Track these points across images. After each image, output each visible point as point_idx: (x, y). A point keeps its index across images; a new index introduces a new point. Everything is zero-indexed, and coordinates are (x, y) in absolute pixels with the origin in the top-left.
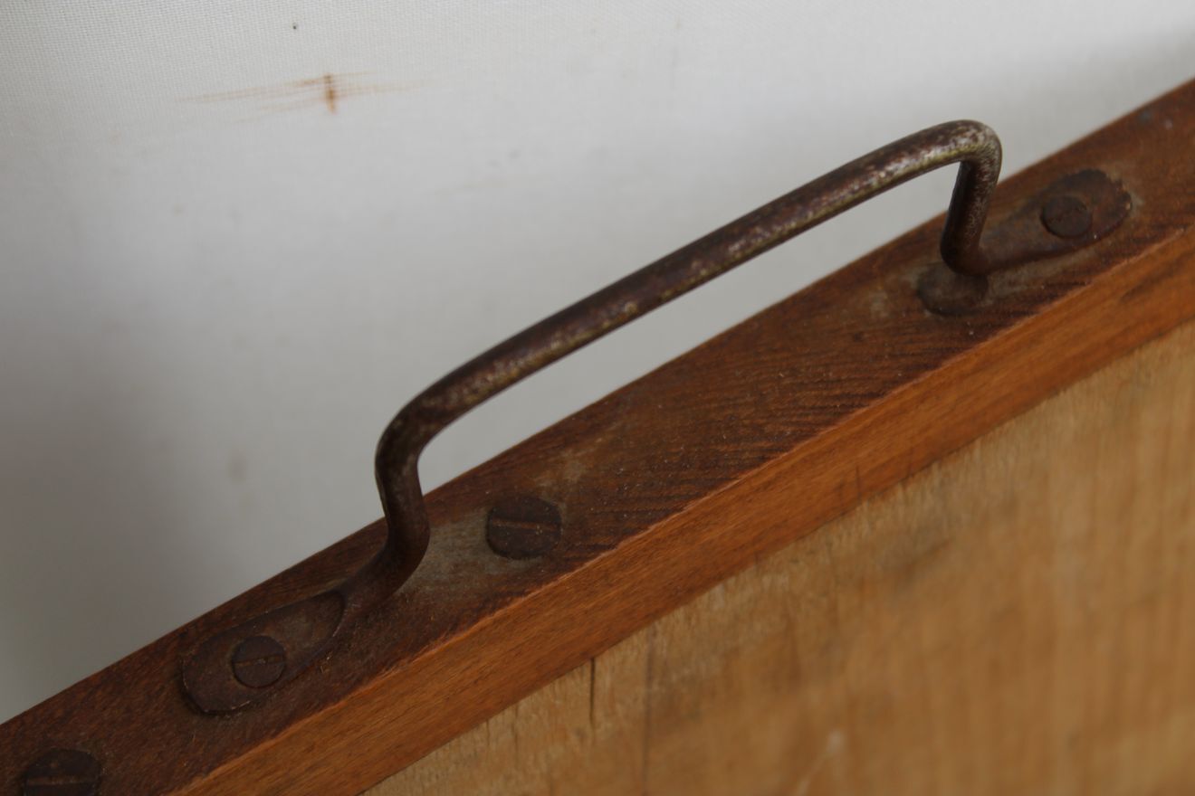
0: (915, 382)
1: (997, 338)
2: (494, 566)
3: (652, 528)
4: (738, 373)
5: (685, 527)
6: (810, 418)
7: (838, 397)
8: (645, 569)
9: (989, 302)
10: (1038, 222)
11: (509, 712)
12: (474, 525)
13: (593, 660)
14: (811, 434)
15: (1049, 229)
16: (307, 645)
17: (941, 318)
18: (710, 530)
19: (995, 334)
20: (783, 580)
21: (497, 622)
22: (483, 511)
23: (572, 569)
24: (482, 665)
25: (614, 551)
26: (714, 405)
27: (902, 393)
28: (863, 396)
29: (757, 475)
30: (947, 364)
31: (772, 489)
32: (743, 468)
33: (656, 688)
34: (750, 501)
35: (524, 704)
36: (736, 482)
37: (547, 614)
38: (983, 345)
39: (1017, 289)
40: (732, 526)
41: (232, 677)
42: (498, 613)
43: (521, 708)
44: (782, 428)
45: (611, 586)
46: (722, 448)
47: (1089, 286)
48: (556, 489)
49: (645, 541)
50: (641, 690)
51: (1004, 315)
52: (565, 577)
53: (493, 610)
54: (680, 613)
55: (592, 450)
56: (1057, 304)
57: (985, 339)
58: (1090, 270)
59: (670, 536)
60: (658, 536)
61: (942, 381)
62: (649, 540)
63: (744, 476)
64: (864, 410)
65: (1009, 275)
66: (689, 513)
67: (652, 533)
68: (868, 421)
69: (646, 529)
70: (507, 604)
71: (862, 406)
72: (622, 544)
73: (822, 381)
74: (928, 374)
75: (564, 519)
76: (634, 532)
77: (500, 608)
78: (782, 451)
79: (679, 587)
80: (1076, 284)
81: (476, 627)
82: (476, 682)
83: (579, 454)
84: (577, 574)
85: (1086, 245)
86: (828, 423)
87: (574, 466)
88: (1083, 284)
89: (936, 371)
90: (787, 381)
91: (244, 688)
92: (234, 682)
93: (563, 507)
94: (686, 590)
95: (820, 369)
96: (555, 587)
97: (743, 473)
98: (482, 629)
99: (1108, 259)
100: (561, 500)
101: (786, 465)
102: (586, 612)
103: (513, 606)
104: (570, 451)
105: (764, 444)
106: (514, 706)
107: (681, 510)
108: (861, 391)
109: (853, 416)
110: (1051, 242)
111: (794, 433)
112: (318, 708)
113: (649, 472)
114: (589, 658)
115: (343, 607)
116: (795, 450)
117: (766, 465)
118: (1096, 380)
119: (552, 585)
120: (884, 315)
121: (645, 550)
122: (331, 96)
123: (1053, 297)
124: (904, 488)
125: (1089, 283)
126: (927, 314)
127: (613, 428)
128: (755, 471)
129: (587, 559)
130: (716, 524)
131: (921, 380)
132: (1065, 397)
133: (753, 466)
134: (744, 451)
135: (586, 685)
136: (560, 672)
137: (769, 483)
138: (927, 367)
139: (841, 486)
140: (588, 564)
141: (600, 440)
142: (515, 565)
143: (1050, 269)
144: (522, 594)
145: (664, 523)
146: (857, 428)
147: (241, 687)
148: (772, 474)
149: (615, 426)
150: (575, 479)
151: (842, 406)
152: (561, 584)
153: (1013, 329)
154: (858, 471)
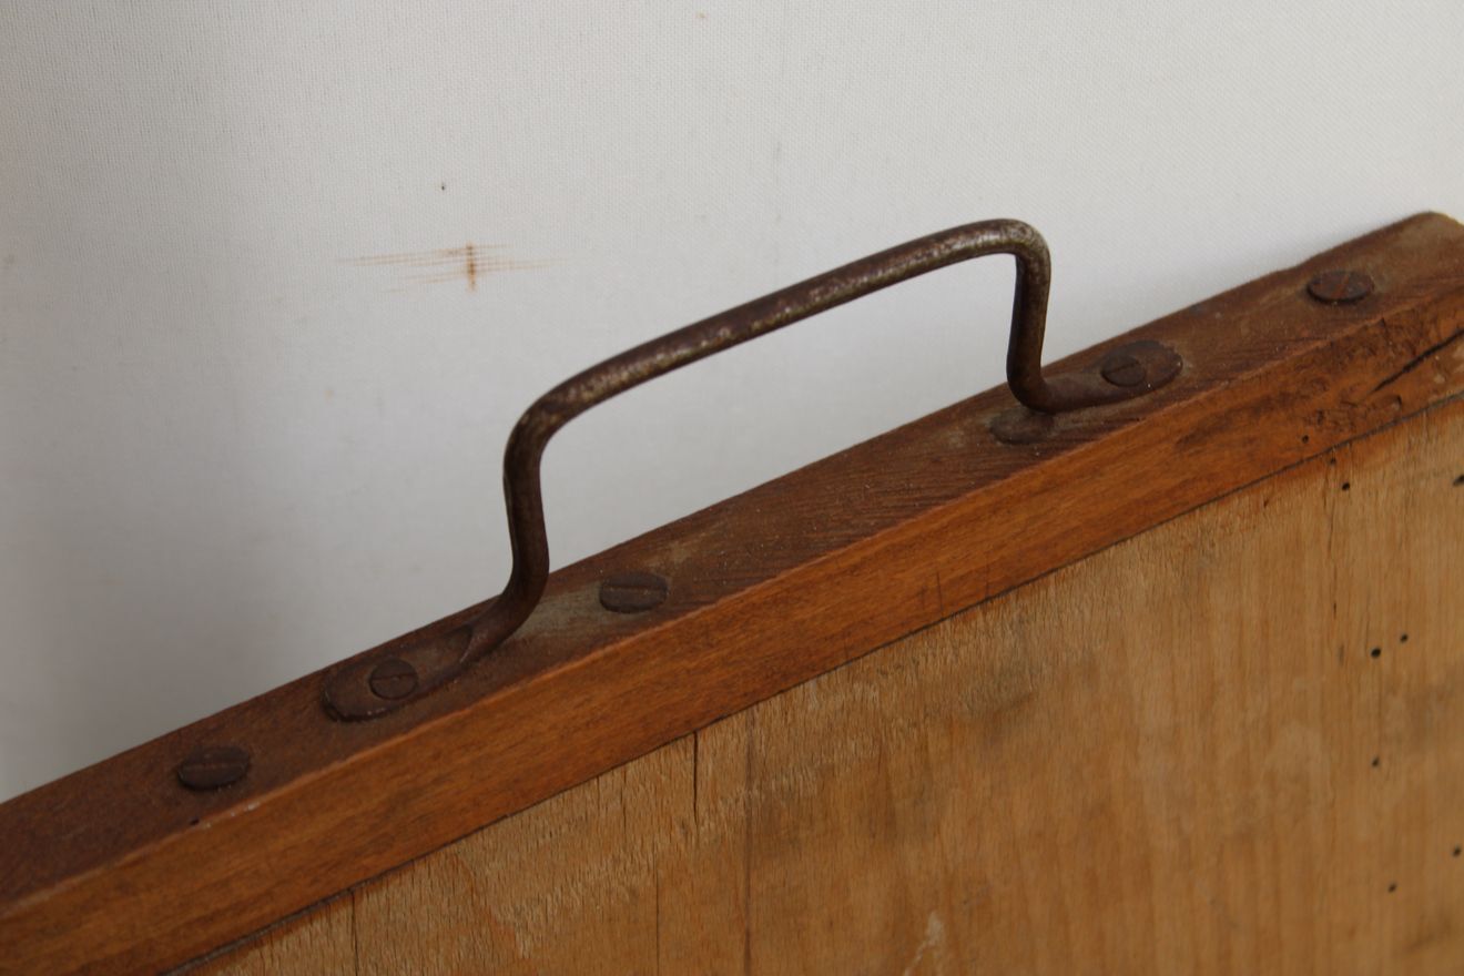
0: (986, 488)
1: (1060, 458)
2: (605, 618)
3: (748, 590)
4: (829, 487)
5: (779, 596)
6: (892, 514)
7: (917, 499)
8: (742, 636)
9: (1054, 434)
10: (1099, 376)
11: (617, 773)
12: (590, 593)
13: (695, 733)
14: (893, 523)
15: (1108, 380)
16: (437, 668)
17: (1011, 446)
18: (802, 608)
19: (1058, 455)
20: (873, 694)
21: (607, 658)
22: (598, 583)
23: (675, 618)
24: (593, 705)
25: (714, 606)
26: (805, 509)
27: (975, 497)
28: (940, 498)
29: (844, 554)
30: (1016, 476)
31: (858, 575)
32: (830, 548)
33: (756, 792)
34: (838, 583)
35: (632, 767)
36: (824, 558)
37: (653, 663)
38: (1048, 463)
39: (1080, 425)
40: (823, 609)
41: (369, 691)
42: (609, 649)
43: (629, 772)
44: (867, 521)
45: (712, 646)
46: (811, 536)
47: (1143, 422)
48: (663, 568)
49: (742, 601)
50: (741, 789)
51: (1068, 442)
52: (670, 624)
53: (604, 646)
54: (776, 702)
55: (696, 541)
56: (1115, 434)
57: (1049, 458)
58: (1144, 410)
59: (765, 603)
60: (754, 599)
61: (1012, 493)
62: (745, 603)
63: (832, 554)
64: (940, 508)
65: (1072, 416)
66: (782, 581)
67: (747, 596)
68: (945, 521)
69: (742, 590)
70: (618, 642)
71: (939, 505)
72: (722, 601)
73: (904, 489)
74: (999, 483)
75: (669, 588)
76: (731, 593)
77: (612, 643)
78: (866, 536)
79: (775, 668)
80: (1132, 420)
81: (587, 659)
82: (588, 724)
83: (684, 544)
84: (680, 623)
85: (1141, 394)
86: (907, 517)
87: (679, 553)
88: (1138, 420)
89: (1006, 481)
90: (872, 491)
91: (379, 699)
92: (370, 694)
93: (669, 580)
94: (782, 677)
95: (902, 482)
96: (661, 632)
97: (831, 551)
98: (594, 662)
99: (1163, 402)
100: (668, 574)
101: (870, 552)
102: (688, 671)
103: (623, 644)
104: (677, 542)
105: (850, 532)
106: (623, 767)
107: (775, 577)
108: (938, 494)
109: (930, 512)
110: (1109, 389)
111: (876, 524)
112: (446, 714)
113: (747, 554)
114: (692, 730)
115: (470, 636)
116: (878, 535)
117: (851, 547)
118: (1161, 534)
119: (657, 629)
120: (960, 445)
121: (742, 613)
122: (472, 270)
123: (1111, 429)
124: (985, 614)
125: (1144, 419)
126: (999, 444)
127: (714, 527)
128: (841, 551)
129: (689, 611)
130: (807, 601)
131: (992, 487)
132: (1132, 548)
133: (839, 546)
134: (832, 537)
135: (690, 764)
136: (666, 740)
137: (855, 567)
138: (997, 477)
139: (923, 591)
140: (691, 615)
141: (703, 534)
142: (624, 617)
143: (1108, 411)
144: (633, 634)
145: (759, 587)
146: (935, 526)
147: (376, 698)
148: (857, 559)
149: (717, 525)
150: (681, 561)
151: (921, 505)
152: (666, 631)
153: (1074, 452)
154: (938, 579)
